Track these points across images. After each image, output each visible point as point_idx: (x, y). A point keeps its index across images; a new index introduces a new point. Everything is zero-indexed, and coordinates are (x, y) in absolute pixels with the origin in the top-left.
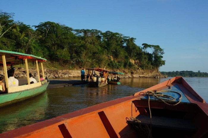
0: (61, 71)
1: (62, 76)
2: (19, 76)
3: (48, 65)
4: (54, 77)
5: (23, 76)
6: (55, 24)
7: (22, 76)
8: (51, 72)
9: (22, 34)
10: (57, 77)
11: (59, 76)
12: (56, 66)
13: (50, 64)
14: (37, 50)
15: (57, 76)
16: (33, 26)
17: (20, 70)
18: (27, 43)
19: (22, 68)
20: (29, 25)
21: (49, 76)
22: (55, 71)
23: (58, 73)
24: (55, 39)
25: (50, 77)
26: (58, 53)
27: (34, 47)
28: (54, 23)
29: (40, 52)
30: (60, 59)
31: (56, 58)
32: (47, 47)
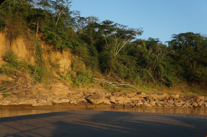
0: (203, 98)
1: (204, 105)
2: (137, 105)
3: (183, 90)
4: (191, 106)
5: (142, 103)
6: (194, 34)
7: (140, 105)
8: (187, 99)
9: (149, 51)
10: (195, 107)
11: (200, 105)
12: (197, 91)
13: (187, 88)
14: (168, 70)
15: (196, 105)
16: (166, 42)
17: (140, 96)
18: (154, 60)
19: (143, 93)
20: (157, 39)
21: (183, 105)
22: (193, 97)
23: (198, 100)
24: (193, 53)
25: (185, 106)
26: (198, 72)
27: (164, 66)
28: (192, 33)
29: (172, 72)
30: (202, 81)
31: (195, 80)
32: (182, 65)
